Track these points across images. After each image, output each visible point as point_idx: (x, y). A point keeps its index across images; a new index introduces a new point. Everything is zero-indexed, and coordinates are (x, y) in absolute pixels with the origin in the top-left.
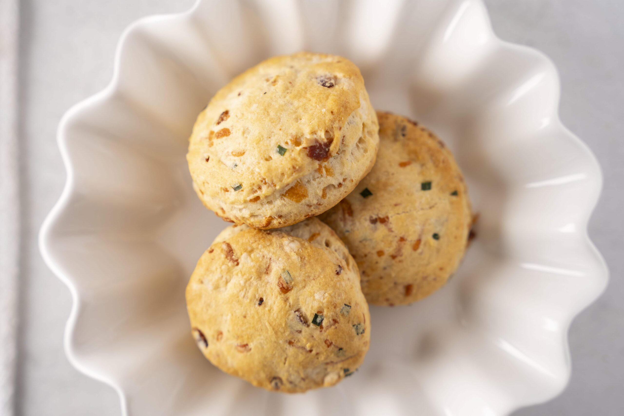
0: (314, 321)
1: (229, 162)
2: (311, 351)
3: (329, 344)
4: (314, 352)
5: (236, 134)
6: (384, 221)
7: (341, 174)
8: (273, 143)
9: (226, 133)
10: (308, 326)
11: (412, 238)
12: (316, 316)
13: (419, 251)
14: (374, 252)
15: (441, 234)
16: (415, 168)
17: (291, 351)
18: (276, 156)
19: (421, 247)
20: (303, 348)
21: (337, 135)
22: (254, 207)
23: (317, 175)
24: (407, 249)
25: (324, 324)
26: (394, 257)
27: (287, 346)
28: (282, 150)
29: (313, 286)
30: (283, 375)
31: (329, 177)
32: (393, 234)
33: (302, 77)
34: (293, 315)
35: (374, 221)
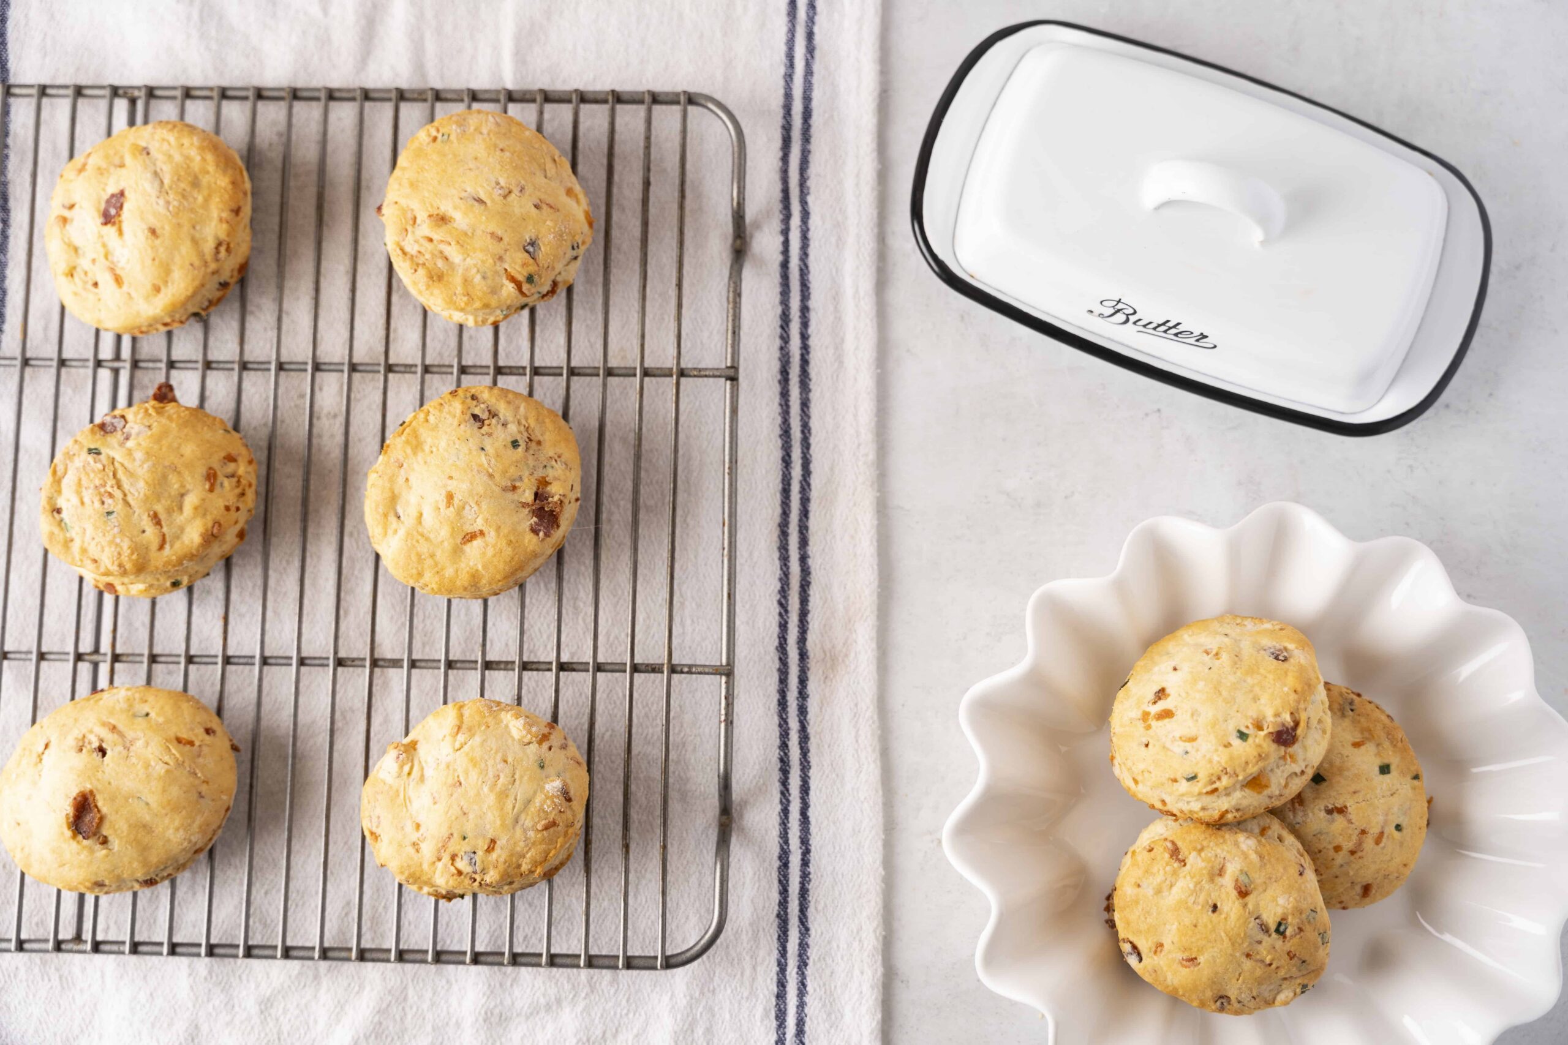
0: (1277, 931)
1: (1179, 748)
2: (1270, 965)
3: (1291, 955)
4: (1274, 966)
5: (1181, 716)
6: (1341, 811)
7: (1304, 760)
8: (1231, 727)
9: (1167, 714)
10: (1270, 936)
11: (1374, 831)
12: (1280, 924)
13: (1382, 845)
14: (1330, 847)
15: (1404, 825)
16: (1370, 748)
17: (1248, 964)
18: (1236, 742)
19: (1384, 840)
20: (1262, 961)
21: (1303, 717)
22: (1208, 800)
23: (1282, 762)
24: (1369, 843)
25: (1288, 933)
26: (1352, 853)
27: (1244, 959)
28: (1243, 736)
29: (1274, 890)
30: (1233, 994)
31: (1293, 765)
32: (1353, 826)
33: (1246, 647)
34: (1253, 924)
35: (1329, 812)
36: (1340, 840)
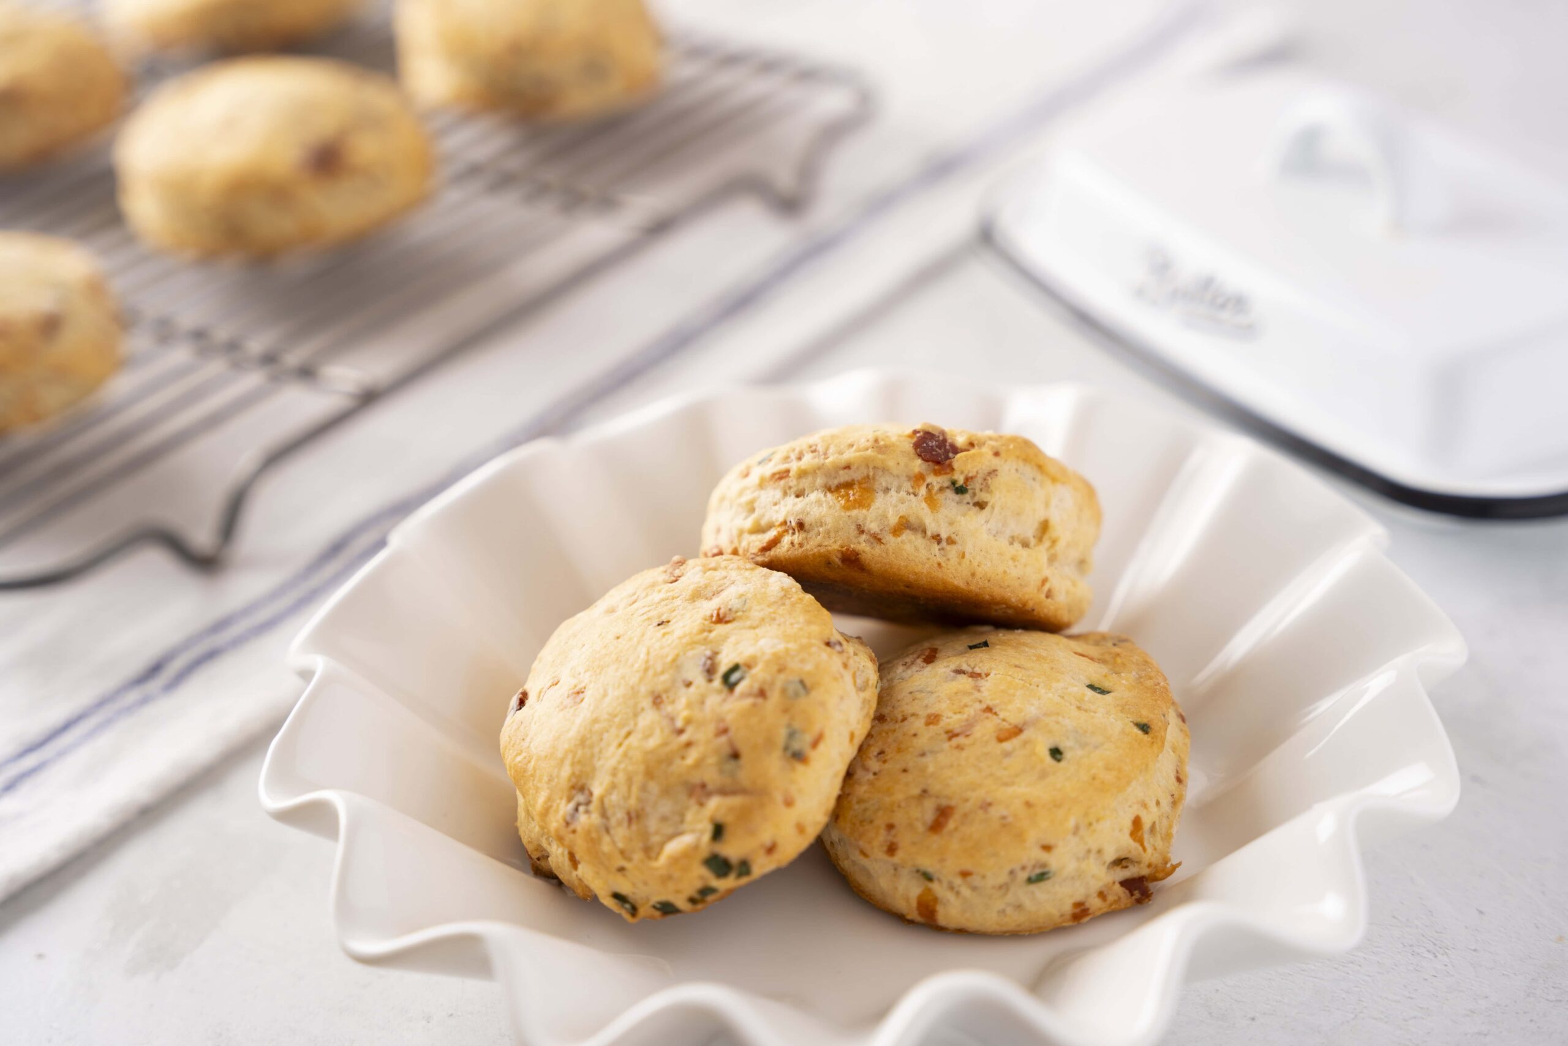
0: (726, 677)
2: (681, 732)
3: (721, 730)
4: (684, 738)
6: (977, 676)
7: (951, 524)
10: (710, 681)
11: (1009, 718)
12: (735, 668)
13: (1007, 746)
14: (923, 713)
15: (1068, 755)
16: (1096, 666)
17: (649, 717)
19: (1016, 742)
20: (672, 719)
21: (984, 452)
22: (770, 496)
23: (907, 486)
24: (986, 730)
25: (739, 689)
26: (952, 735)
27: (646, 703)
29: (768, 632)
30: (600, 785)
31: (924, 505)
32: (977, 695)
34: (699, 652)
35: (958, 672)
36: (942, 707)
